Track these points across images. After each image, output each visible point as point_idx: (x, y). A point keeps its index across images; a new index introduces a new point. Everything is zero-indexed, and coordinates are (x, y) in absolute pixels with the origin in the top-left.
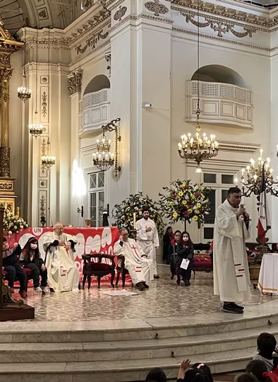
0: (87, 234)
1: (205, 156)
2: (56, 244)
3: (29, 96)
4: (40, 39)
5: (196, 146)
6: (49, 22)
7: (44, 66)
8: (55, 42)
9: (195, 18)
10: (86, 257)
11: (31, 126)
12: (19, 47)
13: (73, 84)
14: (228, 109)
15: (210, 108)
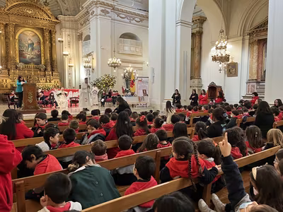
0: (74, 91)
1: (117, 66)
2: (60, 94)
3: (63, 41)
4: (66, 19)
5: (113, 63)
6: (69, 13)
7: (68, 30)
8: (72, 21)
9: (121, 15)
10: (71, 98)
12: (58, 23)
13: (80, 37)
14: (133, 49)
15: (126, 48)
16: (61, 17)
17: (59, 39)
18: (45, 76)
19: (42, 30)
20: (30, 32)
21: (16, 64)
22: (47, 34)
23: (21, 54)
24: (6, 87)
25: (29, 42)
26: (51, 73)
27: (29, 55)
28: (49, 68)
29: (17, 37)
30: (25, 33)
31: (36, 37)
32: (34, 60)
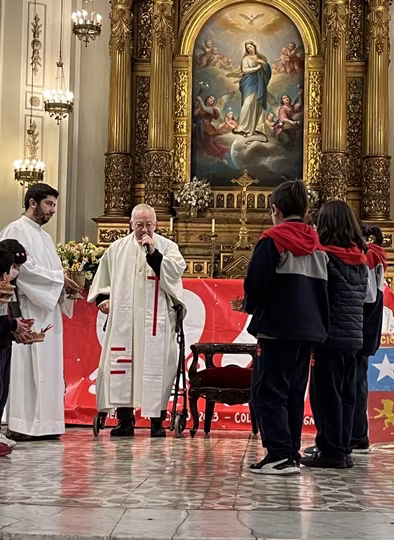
21: (172, 184)
25: (249, 64)
27: (243, 133)
29: (187, 48)
30: (227, 15)
31: (283, 33)
32: (267, 162)
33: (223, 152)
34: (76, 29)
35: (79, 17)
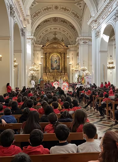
1: (85, 70)
3: (69, 58)
4: (72, 46)
6: (73, 43)
7: (72, 52)
8: (74, 47)
11: (70, 63)
12: (68, 48)
13: (77, 55)
16: (69, 46)
17: (67, 57)
18: (61, 75)
19: (60, 53)
20: (55, 55)
21: (49, 70)
22: (63, 55)
23: (52, 66)
24: (45, 80)
25: (55, 60)
26: (63, 73)
27: (55, 65)
28: (63, 71)
29: (50, 58)
30: (53, 55)
31: (58, 57)
32: (57, 68)
33: (53, 67)
34: (42, 58)
35: (42, 57)
